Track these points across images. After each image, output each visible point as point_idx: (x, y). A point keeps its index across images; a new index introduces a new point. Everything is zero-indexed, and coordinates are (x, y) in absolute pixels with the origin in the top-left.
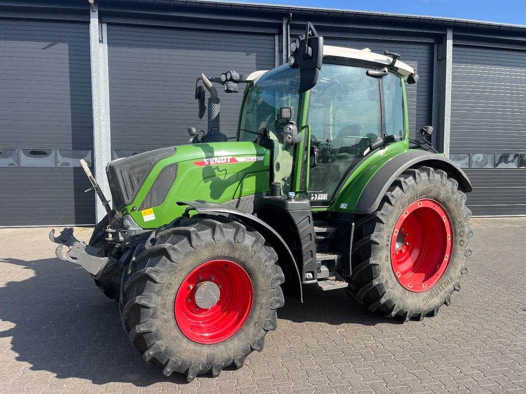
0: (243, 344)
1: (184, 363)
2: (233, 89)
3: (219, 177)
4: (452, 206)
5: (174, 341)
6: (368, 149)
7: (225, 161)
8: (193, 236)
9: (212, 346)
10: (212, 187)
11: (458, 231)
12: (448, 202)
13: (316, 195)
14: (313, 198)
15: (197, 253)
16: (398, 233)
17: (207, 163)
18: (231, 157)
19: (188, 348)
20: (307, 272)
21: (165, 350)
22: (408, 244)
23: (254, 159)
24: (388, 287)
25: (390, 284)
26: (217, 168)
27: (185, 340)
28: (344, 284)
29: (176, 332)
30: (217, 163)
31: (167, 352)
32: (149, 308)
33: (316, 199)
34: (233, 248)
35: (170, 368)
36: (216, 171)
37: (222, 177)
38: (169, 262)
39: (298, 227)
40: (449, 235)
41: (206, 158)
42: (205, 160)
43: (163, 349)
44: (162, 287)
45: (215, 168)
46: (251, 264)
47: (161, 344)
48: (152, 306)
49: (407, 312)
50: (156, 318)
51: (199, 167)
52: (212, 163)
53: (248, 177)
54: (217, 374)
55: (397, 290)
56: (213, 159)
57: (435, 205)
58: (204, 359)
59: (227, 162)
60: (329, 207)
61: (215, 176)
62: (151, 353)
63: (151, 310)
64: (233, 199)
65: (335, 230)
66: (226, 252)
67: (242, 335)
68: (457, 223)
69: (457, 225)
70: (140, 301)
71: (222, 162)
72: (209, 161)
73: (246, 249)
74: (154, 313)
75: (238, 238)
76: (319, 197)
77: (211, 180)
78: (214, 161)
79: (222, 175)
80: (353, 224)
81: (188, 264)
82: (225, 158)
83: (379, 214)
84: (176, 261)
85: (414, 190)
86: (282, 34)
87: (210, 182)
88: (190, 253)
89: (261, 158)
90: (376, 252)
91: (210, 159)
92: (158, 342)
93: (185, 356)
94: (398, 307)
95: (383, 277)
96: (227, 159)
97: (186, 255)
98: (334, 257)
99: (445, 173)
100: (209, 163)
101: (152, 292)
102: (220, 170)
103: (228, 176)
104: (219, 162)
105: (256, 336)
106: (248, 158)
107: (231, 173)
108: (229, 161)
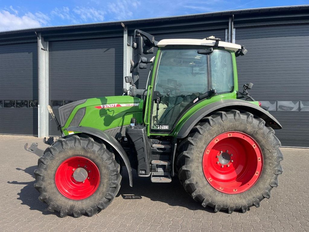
0: (92, 203)
1: (58, 206)
2: (142, 67)
3: (110, 114)
4: (260, 137)
5: (54, 194)
6: (197, 99)
7: (113, 106)
8: (64, 143)
9: (75, 201)
10: (105, 120)
11: (267, 156)
12: (256, 135)
13: (161, 126)
14: (159, 127)
15: (65, 152)
16: (209, 152)
17: (102, 107)
18: (117, 104)
19: (61, 199)
20: (141, 170)
21: (48, 198)
22: (232, 161)
23: (132, 105)
24: (198, 187)
25: (200, 185)
26: (108, 110)
27: (60, 195)
28: (169, 180)
29: (55, 190)
30: (109, 107)
31: (50, 199)
32: (41, 176)
33: (161, 128)
34: (86, 151)
35: (51, 207)
36: (107, 111)
37: (111, 115)
38: (51, 155)
39: (135, 144)
40: (259, 158)
41: (102, 104)
42: (101, 106)
43: (47, 197)
44: (47, 166)
45: (107, 110)
46: (98, 161)
47: (47, 195)
48: (42, 175)
49: (215, 205)
50: (44, 181)
51: (97, 109)
52: (105, 107)
53: (127, 115)
54: (77, 216)
55: (207, 189)
56: (106, 105)
57: (245, 136)
58: (68, 207)
59: (114, 106)
60: (170, 134)
61: (107, 114)
62: (41, 198)
63: (41, 177)
64: (118, 126)
65: (170, 148)
66: (82, 153)
67: (92, 198)
68: (266, 150)
69: (267, 152)
70: (36, 172)
71: (112, 106)
72: (104, 106)
73: (94, 152)
74: (43, 179)
75: (89, 146)
76: (163, 127)
77: (105, 116)
78: (107, 106)
79: (112, 113)
80: (176, 144)
81: (61, 157)
82: (114, 104)
83: (190, 139)
84: (54, 155)
85: (221, 125)
86: (228, 28)
87: (104, 117)
88: (62, 151)
89: (137, 105)
90: (188, 162)
91: (104, 105)
92: (45, 193)
93: (59, 203)
94: (208, 201)
95: (193, 179)
96: (115, 105)
97: (59, 153)
98: (166, 163)
99: (251, 114)
100: (104, 107)
101: (42, 168)
102: (110, 110)
103: (115, 114)
104: (110, 106)
105: (100, 200)
106: (128, 104)
107: (116, 113)
108: (116, 106)
